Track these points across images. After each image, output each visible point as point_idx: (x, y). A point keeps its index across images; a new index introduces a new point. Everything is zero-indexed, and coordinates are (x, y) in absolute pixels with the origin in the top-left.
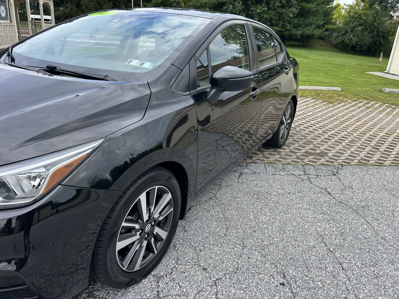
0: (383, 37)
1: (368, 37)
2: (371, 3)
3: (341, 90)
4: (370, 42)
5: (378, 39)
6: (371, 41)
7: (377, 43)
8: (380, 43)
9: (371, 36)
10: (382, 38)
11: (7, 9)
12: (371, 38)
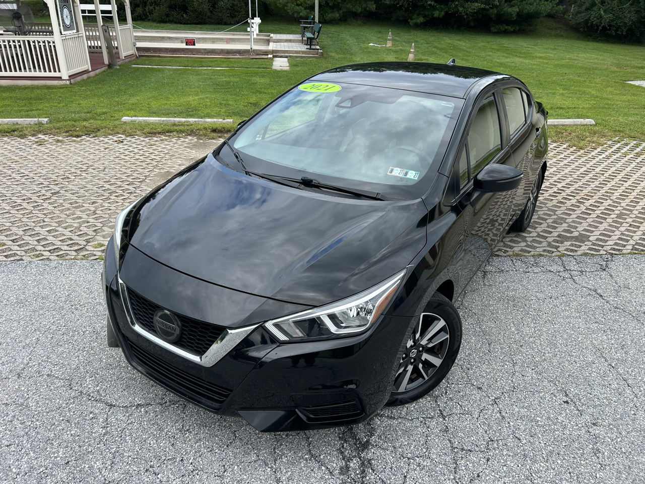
3: (594, 123)
4: (632, 20)
6: (634, 20)
9: (634, 10)
11: (71, 11)
12: (635, 13)
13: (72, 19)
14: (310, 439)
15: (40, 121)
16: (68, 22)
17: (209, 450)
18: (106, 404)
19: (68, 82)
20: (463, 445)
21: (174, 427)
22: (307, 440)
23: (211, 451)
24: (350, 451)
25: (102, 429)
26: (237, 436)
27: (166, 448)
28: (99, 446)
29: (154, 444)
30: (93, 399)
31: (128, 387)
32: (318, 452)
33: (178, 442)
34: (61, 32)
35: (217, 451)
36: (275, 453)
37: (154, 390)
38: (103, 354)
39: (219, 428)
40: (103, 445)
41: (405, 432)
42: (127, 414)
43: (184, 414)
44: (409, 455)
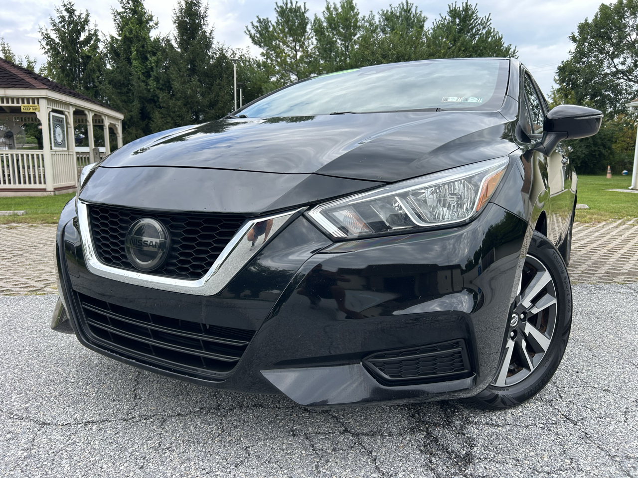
0: (604, 146)
1: (580, 147)
2: (578, 99)
3: (588, 207)
4: (584, 153)
5: (596, 149)
6: (586, 153)
7: (595, 155)
8: (601, 154)
9: (585, 145)
10: (602, 147)
11: (64, 131)
12: (586, 148)
13: (64, 137)
14: (374, 454)
15: (16, 213)
16: (59, 140)
17: (204, 472)
18: (37, 422)
19: (52, 194)
20: (626, 452)
21: (145, 446)
22: (368, 455)
23: (208, 473)
24: (445, 467)
25: (22, 451)
26: (252, 452)
27: (129, 473)
28: (12, 473)
29: (108, 467)
30: (15, 417)
31: (75, 403)
32: (392, 469)
33: (150, 464)
34: (51, 149)
35: (218, 473)
36: (319, 472)
37: (116, 405)
38: (43, 370)
39: (220, 444)
40: (20, 471)
41: (525, 440)
42: (68, 434)
43: (163, 429)
44: (546, 469)
